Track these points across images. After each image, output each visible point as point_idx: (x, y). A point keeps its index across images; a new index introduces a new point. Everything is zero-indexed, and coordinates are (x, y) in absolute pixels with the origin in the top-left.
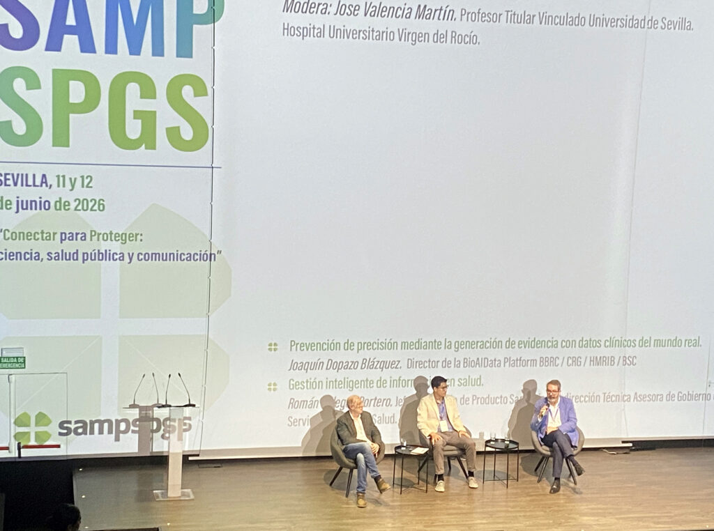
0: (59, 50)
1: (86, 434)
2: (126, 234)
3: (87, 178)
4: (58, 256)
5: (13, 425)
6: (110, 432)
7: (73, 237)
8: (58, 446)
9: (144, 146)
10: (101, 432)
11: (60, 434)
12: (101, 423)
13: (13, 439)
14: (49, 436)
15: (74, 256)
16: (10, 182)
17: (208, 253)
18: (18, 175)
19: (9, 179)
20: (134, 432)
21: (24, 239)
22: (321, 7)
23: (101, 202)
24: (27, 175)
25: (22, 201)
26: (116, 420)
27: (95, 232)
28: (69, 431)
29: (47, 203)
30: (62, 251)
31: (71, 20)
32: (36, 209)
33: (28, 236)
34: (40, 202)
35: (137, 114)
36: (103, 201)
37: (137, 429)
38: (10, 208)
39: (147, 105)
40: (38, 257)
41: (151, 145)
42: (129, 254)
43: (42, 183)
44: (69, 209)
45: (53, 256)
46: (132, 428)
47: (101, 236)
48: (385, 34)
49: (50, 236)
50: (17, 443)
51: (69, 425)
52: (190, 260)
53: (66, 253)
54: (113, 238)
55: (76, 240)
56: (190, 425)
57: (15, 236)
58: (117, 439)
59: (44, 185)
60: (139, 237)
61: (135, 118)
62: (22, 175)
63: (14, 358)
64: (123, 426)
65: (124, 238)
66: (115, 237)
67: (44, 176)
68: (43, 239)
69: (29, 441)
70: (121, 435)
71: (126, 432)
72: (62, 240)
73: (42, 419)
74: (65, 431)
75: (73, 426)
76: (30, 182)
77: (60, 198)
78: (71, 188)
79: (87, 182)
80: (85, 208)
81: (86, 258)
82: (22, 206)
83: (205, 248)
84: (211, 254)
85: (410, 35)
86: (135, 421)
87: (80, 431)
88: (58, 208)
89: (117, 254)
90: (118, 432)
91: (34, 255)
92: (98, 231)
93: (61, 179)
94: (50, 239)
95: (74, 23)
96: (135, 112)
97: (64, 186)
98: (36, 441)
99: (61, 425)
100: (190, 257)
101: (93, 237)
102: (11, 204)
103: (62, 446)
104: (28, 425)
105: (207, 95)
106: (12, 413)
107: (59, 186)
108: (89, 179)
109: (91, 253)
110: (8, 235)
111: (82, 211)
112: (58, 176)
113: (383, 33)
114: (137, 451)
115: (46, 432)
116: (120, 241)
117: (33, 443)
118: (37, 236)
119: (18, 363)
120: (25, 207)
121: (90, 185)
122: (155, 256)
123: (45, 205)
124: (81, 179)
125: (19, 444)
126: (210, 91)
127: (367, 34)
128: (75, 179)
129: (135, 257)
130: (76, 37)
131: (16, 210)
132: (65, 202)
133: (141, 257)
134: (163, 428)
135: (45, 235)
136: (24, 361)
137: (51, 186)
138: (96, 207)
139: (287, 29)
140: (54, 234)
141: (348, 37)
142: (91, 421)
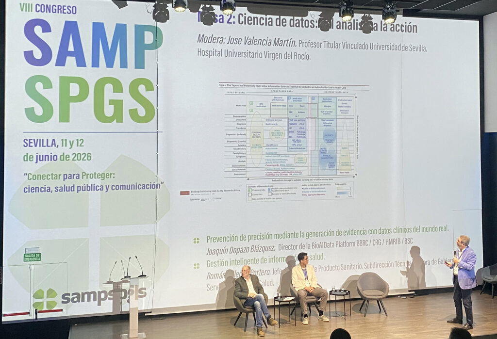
0: (64, 65)
1: (79, 302)
2: (104, 174)
3: (80, 140)
4: (62, 189)
5: (32, 298)
6: (95, 300)
7: (71, 177)
8: (61, 310)
9: (115, 120)
10: (89, 300)
11: (63, 302)
12: (89, 294)
13: (32, 307)
14: (55, 304)
15: (72, 189)
16: (32, 144)
17: (155, 184)
18: (37, 140)
19: (32, 143)
20: (110, 299)
21: (40, 179)
22: (219, 39)
23: (89, 155)
24: (43, 140)
25: (40, 156)
26: (99, 292)
27: (85, 173)
28: (68, 300)
29: (55, 157)
30: (65, 185)
31: (71, 48)
32: (48, 160)
33: (43, 177)
34: (51, 156)
35: (111, 102)
36: (90, 154)
37: (112, 297)
38: (32, 160)
39: (117, 96)
40: (49, 190)
41: (120, 120)
42: (106, 186)
43: (52, 144)
44: (69, 160)
45: (59, 189)
46: (109, 296)
47: (89, 176)
48: (257, 54)
49: (57, 176)
50: (35, 309)
51: (68, 296)
52: (144, 188)
53: (67, 187)
54: (96, 177)
55: (73, 178)
56: (145, 293)
57: (35, 177)
58: (99, 304)
59: (54, 145)
60: (112, 176)
61: (110, 104)
62: (40, 140)
63: (33, 254)
64: (103, 296)
65: (103, 176)
66: (98, 176)
67: (54, 140)
68: (52, 179)
69: (43, 308)
70: (102, 301)
71: (105, 299)
72: (64, 179)
73: (51, 293)
74: (66, 300)
75: (71, 297)
76: (45, 144)
77: (64, 153)
78: (70, 147)
79: (80, 143)
80: (79, 159)
81: (79, 190)
82: (40, 158)
83: (153, 181)
84: (157, 185)
85: (271, 55)
86: (111, 292)
87: (75, 300)
88: (62, 159)
89: (98, 186)
90: (100, 300)
91: (46, 189)
92: (86, 173)
93: (64, 141)
94: (57, 179)
95: (73, 50)
96: (110, 100)
97: (66, 146)
98: (47, 308)
99: (63, 297)
100: (144, 187)
101: (84, 177)
102: (33, 158)
103: (64, 310)
104: (42, 298)
105: (153, 90)
106: (32, 290)
107: (63, 146)
108: (82, 141)
109: (83, 187)
110: (31, 177)
111: (77, 161)
112: (62, 140)
113: (256, 53)
114: (112, 311)
115: (54, 301)
116: (101, 178)
117: (45, 309)
118: (49, 177)
119: (36, 257)
120: (41, 159)
121: (82, 145)
122: (123, 187)
123: (54, 158)
124: (76, 141)
125: (36, 310)
126: (155, 88)
127: (247, 54)
128: (73, 141)
129: (110, 188)
130: (74, 58)
131: (36, 161)
132: (66, 156)
133: (114, 188)
134: (128, 295)
135: (54, 176)
136: (40, 255)
137: (58, 146)
138: (86, 158)
139: (200, 52)
140: (60, 175)
141: (236, 56)
142: (82, 293)
